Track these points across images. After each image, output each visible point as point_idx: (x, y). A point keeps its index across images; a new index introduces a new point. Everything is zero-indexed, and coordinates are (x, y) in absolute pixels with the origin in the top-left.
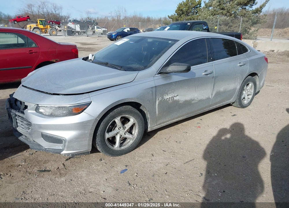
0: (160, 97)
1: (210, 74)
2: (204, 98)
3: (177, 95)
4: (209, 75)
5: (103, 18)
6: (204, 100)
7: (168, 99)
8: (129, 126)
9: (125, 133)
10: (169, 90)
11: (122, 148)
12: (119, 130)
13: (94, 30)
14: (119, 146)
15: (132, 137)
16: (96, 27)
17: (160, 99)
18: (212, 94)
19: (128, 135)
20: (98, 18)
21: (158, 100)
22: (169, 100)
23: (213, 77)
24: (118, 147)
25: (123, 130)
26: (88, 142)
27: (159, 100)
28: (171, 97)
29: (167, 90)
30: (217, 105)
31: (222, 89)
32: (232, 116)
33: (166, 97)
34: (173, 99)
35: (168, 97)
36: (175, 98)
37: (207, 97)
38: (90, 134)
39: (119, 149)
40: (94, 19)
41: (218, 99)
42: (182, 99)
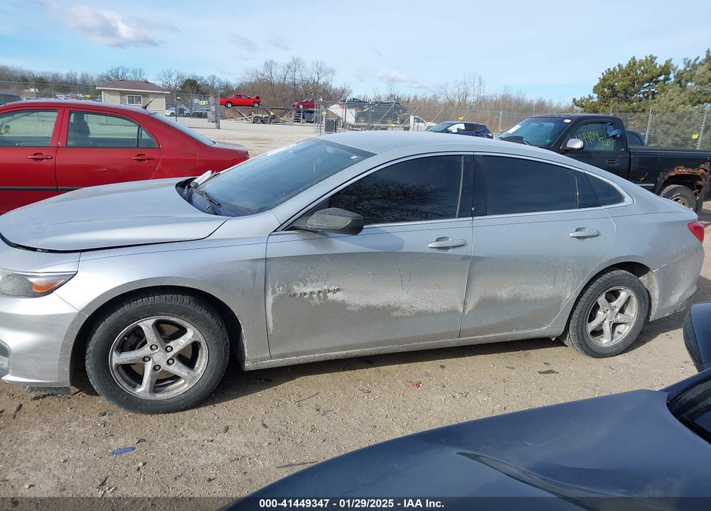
0: (279, 287)
1: (453, 247)
2: (437, 308)
3: (338, 290)
4: (450, 251)
5: (428, 98)
6: (433, 313)
7: (305, 294)
8: (179, 345)
9: (171, 362)
10: (310, 274)
11: (159, 396)
12: (152, 352)
13: (407, 126)
14: (148, 390)
15: (186, 374)
16: (412, 118)
17: (280, 291)
18: (465, 303)
19: (176, 368)
20: (415, 97)
21: (274, 292)
22: (313, 299)
23: (465, 258)
24: (145, 391)
25: (162, 354)
26: (59, 364)
27: (277, 294)
28: (316, 290)
29: (303, 272)
30: (488, 335)
31: (503, 293)
32: (540, 373)
33: (299, 289)
34: (326, 297)
35: (308, 290)
36: (330, 296)
37: (446, 306)
38: (64, 346)
39: (149, 397)
40: (407, 100)
41: (491, 320)
42: (357, 302)
